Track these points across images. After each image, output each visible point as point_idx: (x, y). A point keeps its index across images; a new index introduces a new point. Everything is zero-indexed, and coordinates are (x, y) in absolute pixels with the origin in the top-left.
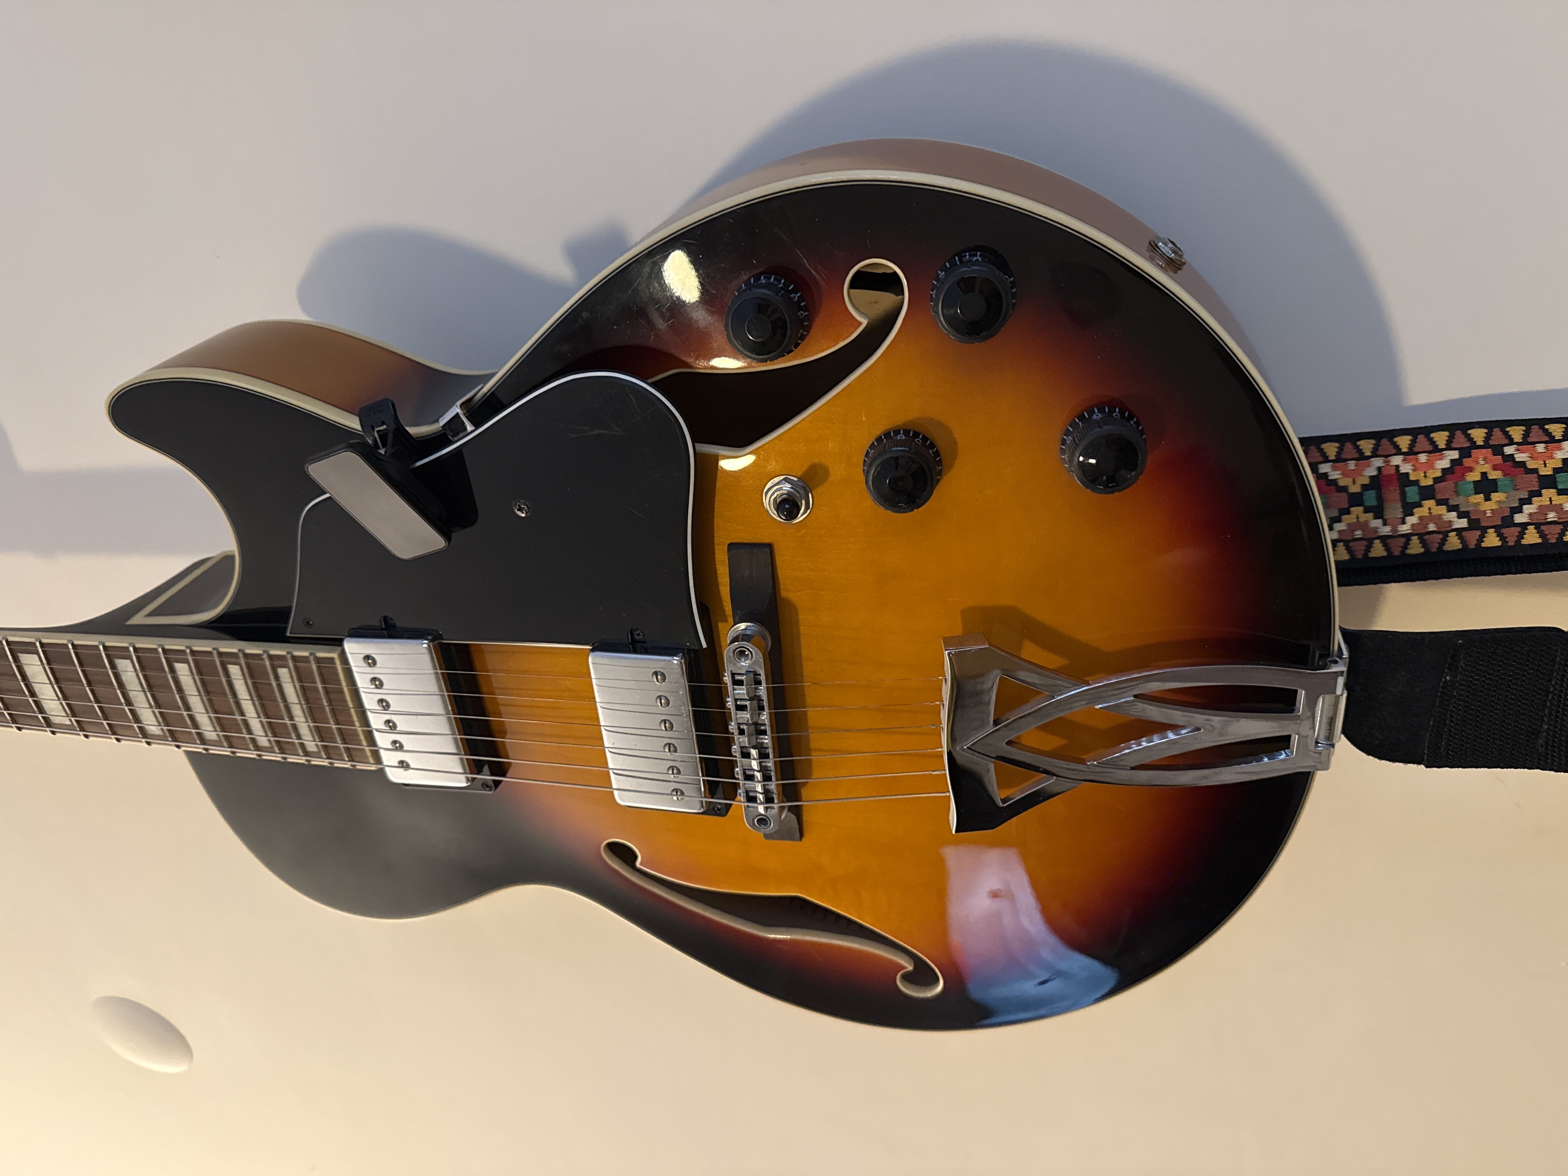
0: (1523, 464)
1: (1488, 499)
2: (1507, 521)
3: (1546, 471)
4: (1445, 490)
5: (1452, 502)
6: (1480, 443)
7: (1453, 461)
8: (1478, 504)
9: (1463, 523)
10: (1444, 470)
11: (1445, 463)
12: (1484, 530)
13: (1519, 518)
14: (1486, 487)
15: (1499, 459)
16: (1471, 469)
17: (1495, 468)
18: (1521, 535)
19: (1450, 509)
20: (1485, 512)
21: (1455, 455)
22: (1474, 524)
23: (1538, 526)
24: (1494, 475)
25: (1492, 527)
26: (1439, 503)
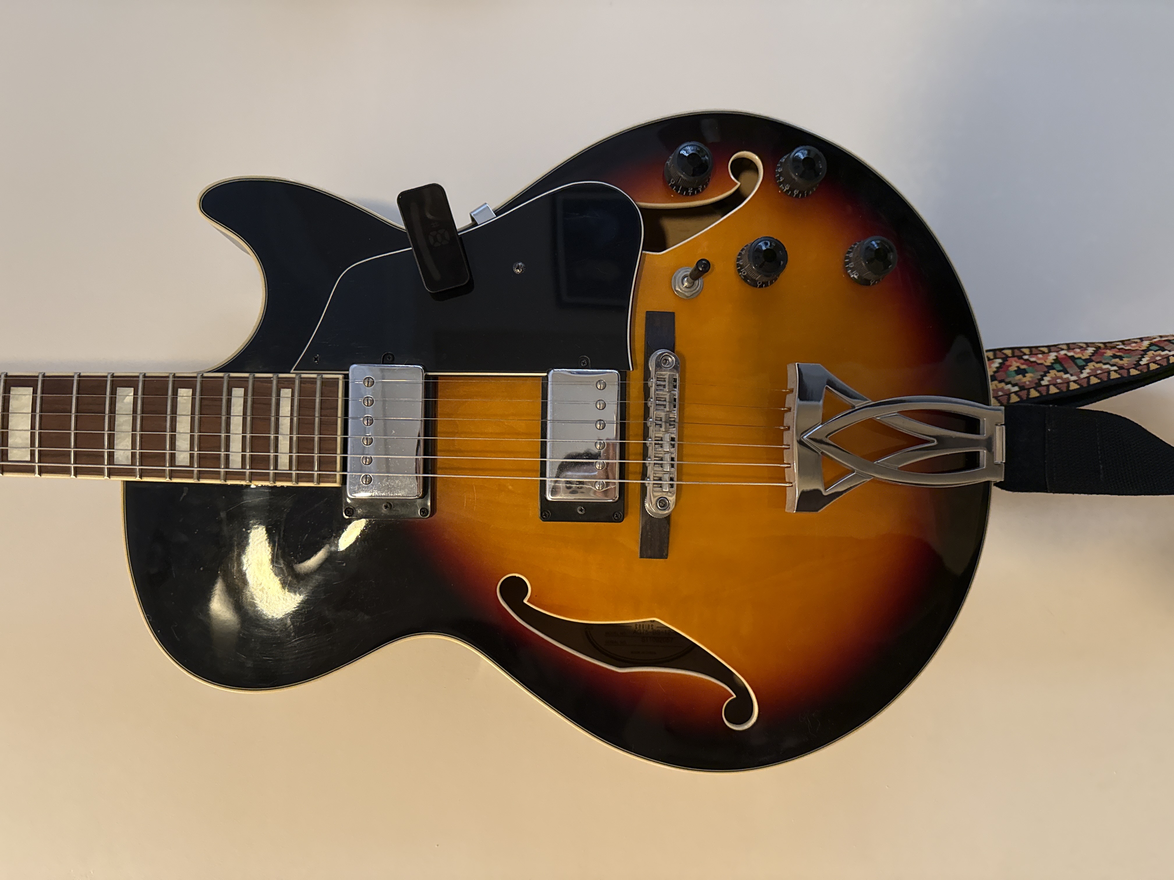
0: (1035, 362)
1: (1024, 376)
2: (1038, 385)
3: (1048, 363)
4: (1000, 375)
5: (1007, 380)
6: (1010, 355)
7: (1000, 363)
8: (1020, 380)
9: (1016, 389)
10: (997, 368)
11: (997, 365)
12: (1028, 390)
13: (1043, 383)
14: (1021, 372)
15: (1022, 361)
16: (1010, 366)
17: (1022, 364)
18: (1048, 390)
19: (1007, 384)
20: (1025, 382)
21: (1000, 361)
22: (1022, 388)
23: (1054, 385)
24: (1023, 367)
25: (1031, 388)
26: (1001, 382)
